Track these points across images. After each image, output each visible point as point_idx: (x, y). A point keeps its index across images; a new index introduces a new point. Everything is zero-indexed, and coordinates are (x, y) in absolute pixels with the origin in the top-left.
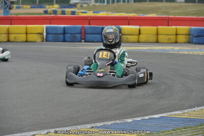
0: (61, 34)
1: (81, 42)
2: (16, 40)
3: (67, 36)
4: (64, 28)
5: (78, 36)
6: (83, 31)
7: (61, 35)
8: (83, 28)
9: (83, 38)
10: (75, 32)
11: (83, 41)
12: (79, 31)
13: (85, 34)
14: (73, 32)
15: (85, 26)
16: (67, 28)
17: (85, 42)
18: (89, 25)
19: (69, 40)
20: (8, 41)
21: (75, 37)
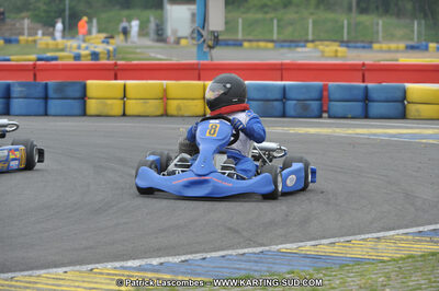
0: (276, 100)
1: (320, 117)
2: (181, 113)
3: (290, 104)
4: (284, 88)
5: (315, 105)
6: (325, 93)
7: (276, 103)
8: (325, 88)
9: (325, 109)
10: (307, 97)
11: (325, 115)
12: (315, 95)
13: (331, 101)
14: (302, 97)
15: (330, 84)
16: (291, 87)
17: (330, 117)
18: (364, 81)
19: (292, 113)
20: (165, 114)
21: (306, 108)
